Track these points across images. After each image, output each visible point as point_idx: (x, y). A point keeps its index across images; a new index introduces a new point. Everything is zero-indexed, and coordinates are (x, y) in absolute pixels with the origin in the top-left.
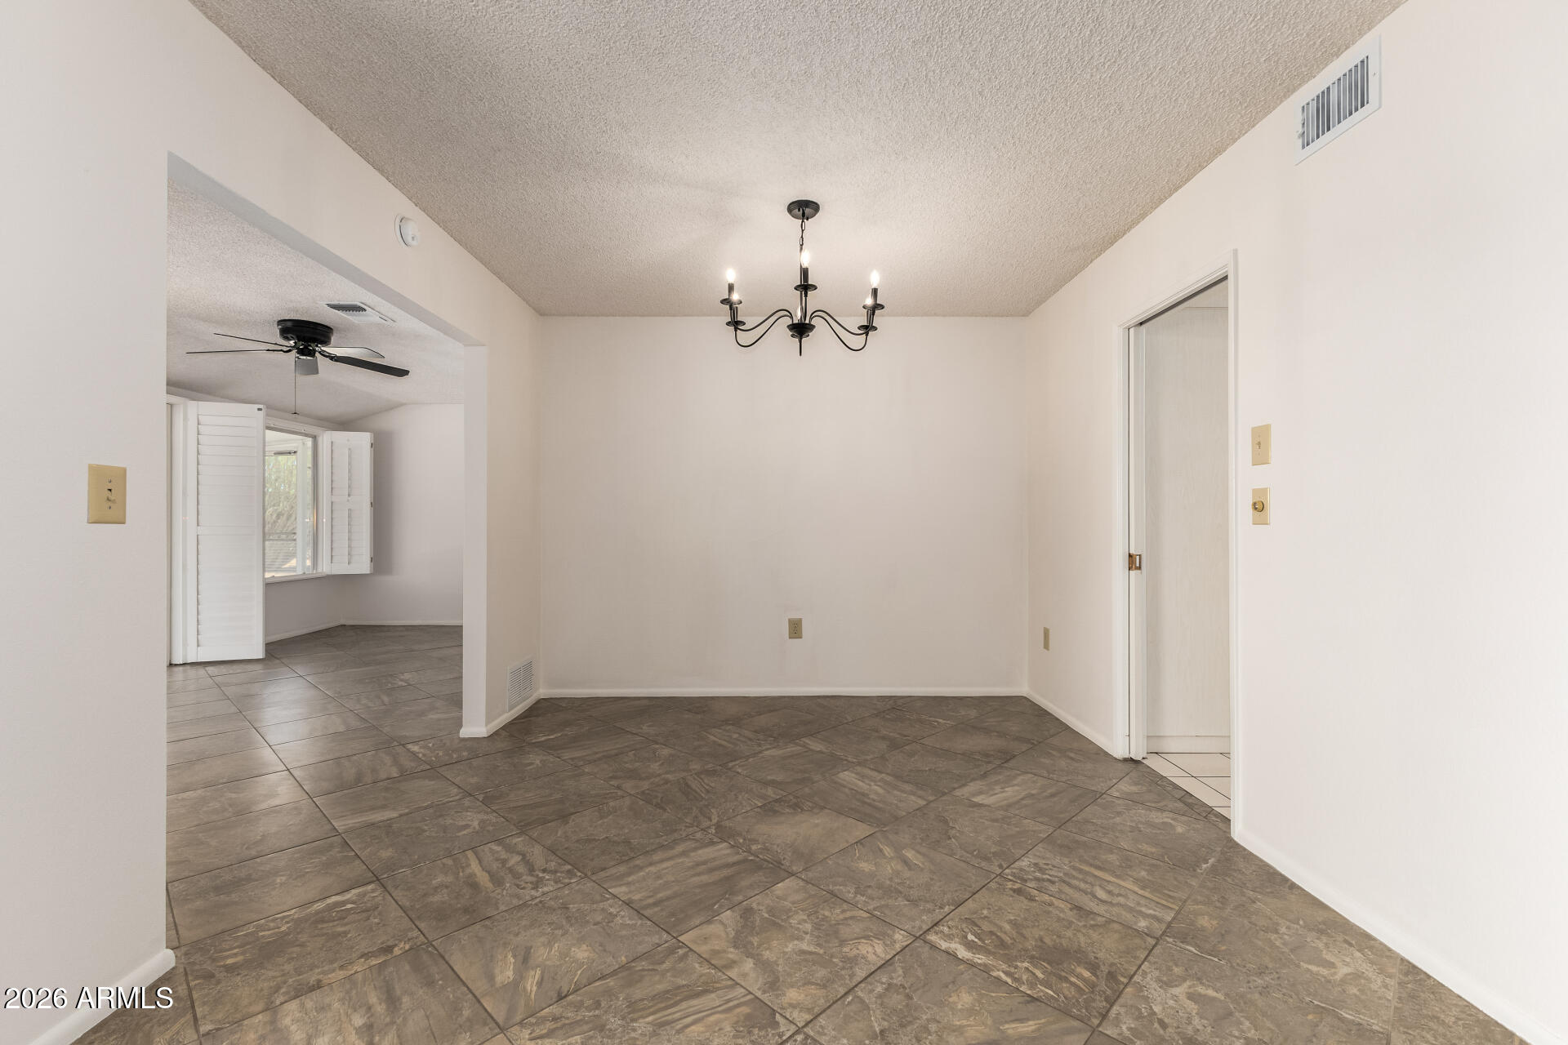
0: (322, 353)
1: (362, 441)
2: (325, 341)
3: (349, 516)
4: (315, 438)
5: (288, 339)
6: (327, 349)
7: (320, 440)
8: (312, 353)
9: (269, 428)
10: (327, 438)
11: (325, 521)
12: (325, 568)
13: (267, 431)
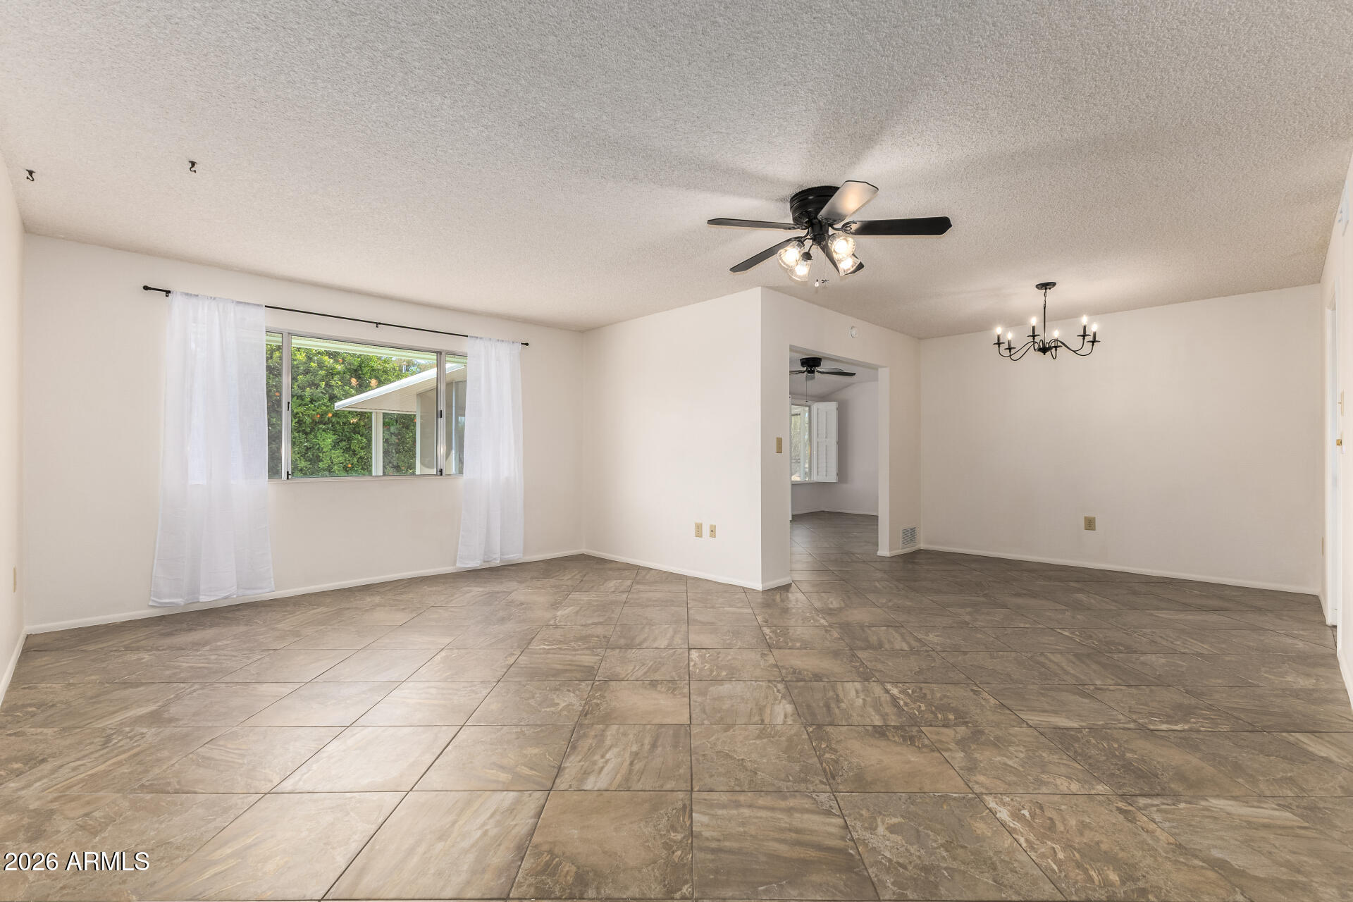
0: (817, 371)
1: (832, 407)
2: (818, 365)
3: (826, 449)
4: (809, 407)
5: (804, 367)
6: (818, 369)
7: (812, 407)
8: (813, 372)
9: (793, 404)
10: (816, 406)
11: (815, 452)
12: (815, 478)
13: (793, 406)
